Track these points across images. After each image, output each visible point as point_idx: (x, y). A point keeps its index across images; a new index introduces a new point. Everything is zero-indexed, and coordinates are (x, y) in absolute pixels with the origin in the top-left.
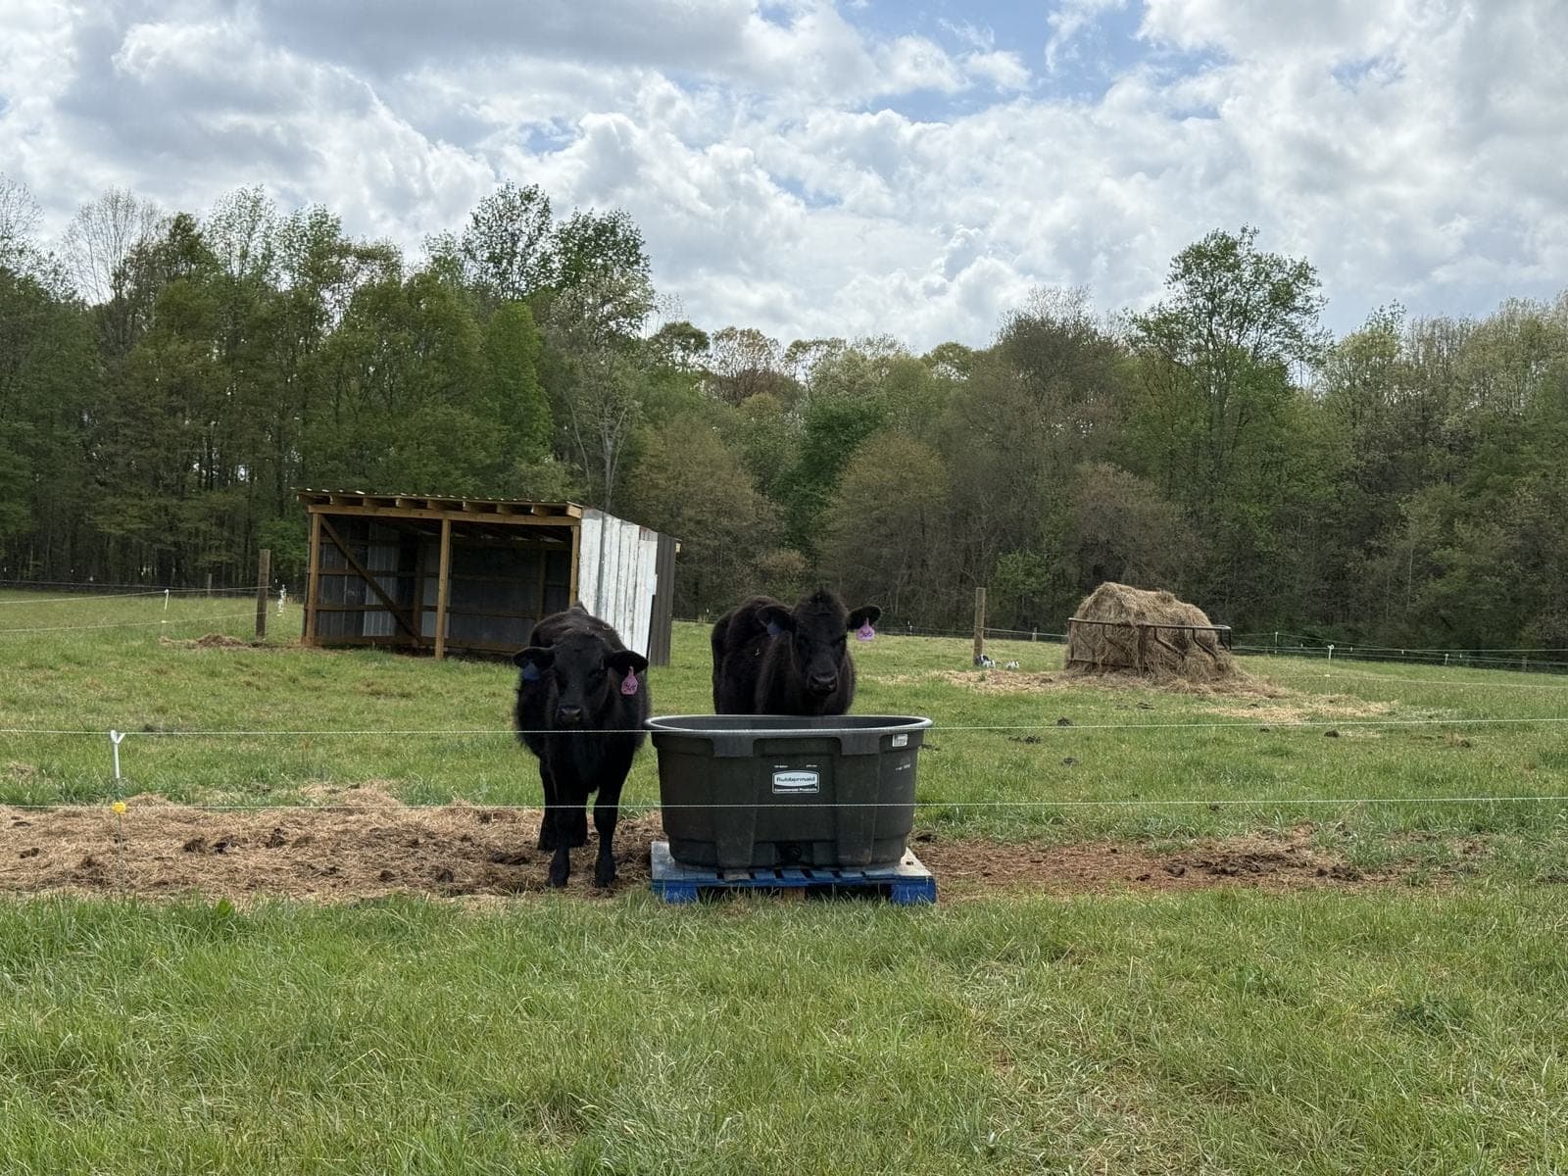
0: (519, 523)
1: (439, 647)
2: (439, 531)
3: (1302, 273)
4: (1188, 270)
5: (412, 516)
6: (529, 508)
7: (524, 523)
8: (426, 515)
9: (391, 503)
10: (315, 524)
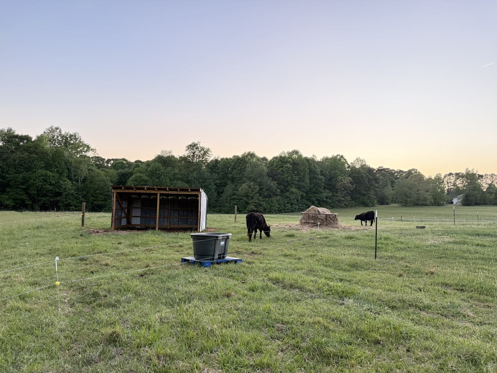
0: (182, 193)
1: (157, 228)
2: (157, 196)
3: (208, 150)
4: (189, 149)
5: (148, 192)
6: (188, 189)
7: (183, 193)
8: (153, 192)
9: (143, 189)
10: (115, 195)
